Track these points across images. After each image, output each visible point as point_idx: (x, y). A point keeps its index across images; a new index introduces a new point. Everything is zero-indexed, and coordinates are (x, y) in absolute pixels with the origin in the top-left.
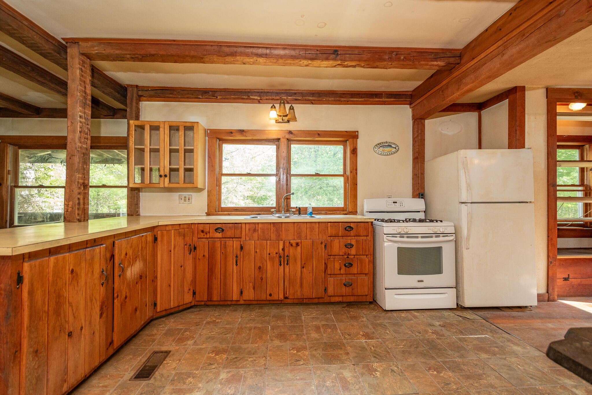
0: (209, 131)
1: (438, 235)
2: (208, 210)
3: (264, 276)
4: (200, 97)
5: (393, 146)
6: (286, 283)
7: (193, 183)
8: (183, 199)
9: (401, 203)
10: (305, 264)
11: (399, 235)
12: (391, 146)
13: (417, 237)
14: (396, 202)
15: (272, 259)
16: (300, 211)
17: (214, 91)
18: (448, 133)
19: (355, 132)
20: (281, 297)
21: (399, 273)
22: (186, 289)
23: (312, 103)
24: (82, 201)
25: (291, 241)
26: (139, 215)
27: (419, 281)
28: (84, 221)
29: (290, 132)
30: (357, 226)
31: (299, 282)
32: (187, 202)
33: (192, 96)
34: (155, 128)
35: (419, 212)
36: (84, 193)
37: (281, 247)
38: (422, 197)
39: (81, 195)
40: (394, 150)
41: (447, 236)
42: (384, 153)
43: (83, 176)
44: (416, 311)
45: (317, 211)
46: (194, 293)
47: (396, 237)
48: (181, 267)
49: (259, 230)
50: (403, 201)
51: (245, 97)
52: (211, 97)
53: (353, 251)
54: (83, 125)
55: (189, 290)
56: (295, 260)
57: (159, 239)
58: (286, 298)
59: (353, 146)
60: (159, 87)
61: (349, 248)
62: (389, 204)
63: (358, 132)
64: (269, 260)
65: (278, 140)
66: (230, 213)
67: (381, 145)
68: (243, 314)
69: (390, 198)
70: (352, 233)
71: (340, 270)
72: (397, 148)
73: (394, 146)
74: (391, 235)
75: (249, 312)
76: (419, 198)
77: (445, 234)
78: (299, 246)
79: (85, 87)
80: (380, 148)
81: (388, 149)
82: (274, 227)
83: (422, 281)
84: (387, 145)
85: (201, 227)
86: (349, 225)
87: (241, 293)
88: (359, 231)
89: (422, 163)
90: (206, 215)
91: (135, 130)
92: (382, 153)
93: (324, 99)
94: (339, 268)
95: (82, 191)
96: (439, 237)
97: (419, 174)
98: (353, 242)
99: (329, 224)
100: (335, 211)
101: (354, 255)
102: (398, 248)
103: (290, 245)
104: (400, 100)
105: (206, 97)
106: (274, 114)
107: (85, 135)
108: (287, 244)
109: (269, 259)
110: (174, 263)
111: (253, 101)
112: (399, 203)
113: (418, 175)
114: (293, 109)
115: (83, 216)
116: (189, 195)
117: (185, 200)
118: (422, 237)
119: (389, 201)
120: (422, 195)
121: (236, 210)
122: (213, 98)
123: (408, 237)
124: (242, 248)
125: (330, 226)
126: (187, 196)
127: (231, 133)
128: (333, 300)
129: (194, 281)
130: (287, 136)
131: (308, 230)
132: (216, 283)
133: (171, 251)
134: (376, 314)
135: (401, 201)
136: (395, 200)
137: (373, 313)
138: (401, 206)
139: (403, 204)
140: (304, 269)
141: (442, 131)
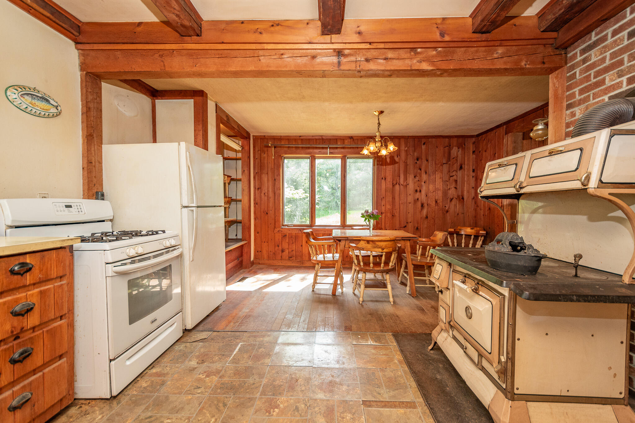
5: (52, 102)
9: (79, 207)
11: (129, 261)
12: (47, 101)
13: (149, 258)
14: (70, 206)
18: (125, 113)
21: (131, 321)
27: (153, 322)
30: (42, 258)
35: (104, 221)
38: (102, 198)
40: (54, 110)
41: (175, 249)
42: (34, 110)
44: (150, 368)
47: (125, 264)
50: (81, 204)
53: (33, 320)
61: (23, 315)
62: (59, 209)
67: (26, 91)
69: (45, 197)
70: (29, 278)
72: (59, 108)
73: (54, 103)
74: (119, 263)
76: (97, 198)
80: (26, 97)
81: (42, 105)
83: (155, 320)
84: (40, 96)
86: (21, 259)
88: (47, 269)
89: (99, 146)
92: (30, 109)
96: (169, 252)
97: (95, 162)
101: (35, 327)
102: (129, 282)
112: (76, 207)
113: (93, 162)
118: (154, 257)
119: (57, 204)
120: (103, 195)
123: (140, 261)
134: (103, 417)
135: (78, 204)
136: (68, 201)
137: (96, 419)
138: (80, 212)
139: (82, 210)
141: (118, 107)
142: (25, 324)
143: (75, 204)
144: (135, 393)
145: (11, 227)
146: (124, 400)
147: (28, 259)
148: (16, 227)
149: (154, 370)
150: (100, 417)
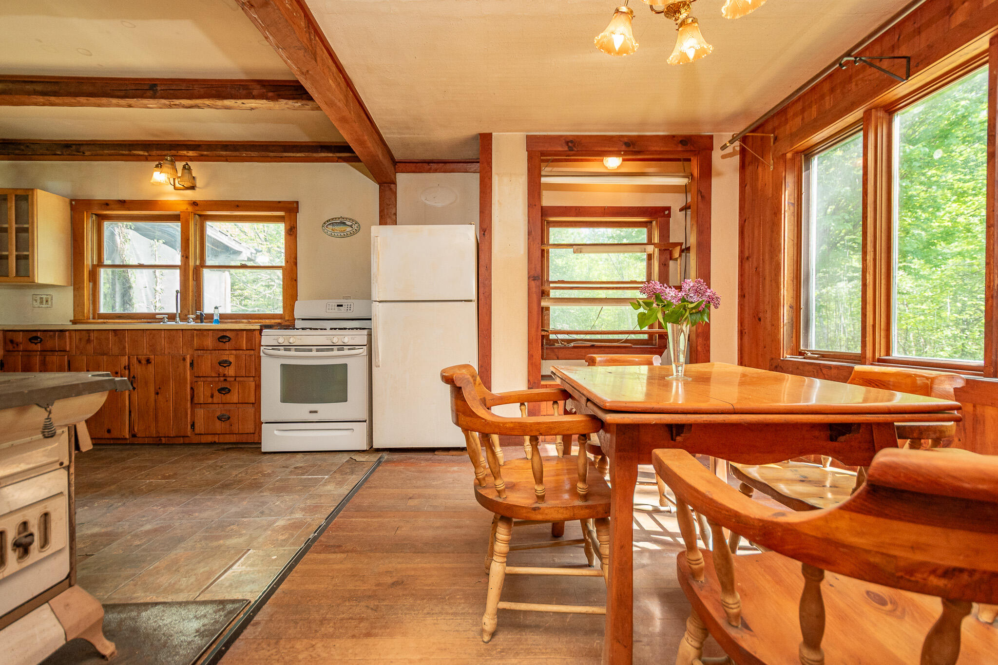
0: (73, 203)
1: (341, 347)
2: (74, 317)
4: (59, 153)
5: (348, 223)
6: (132, 415)
7: (29, 276)
8: (38, 300)
9: (349, 306)
10: (160, 388)
11: (283, 347)
12: (344, 224)
13: (311, 350)
14: (342, 306)
16: (202, 318)
17: (79, 145)
18: (436, 205)
19: (293, 202)
20: (126, 434)
21: (283, 400)
23: (227, 161)
25: (140, 357)
27: (311, 412)
29: (195, 204)
30: (237, 334)
31: (152, 413)
32: (45, 306)
33: (48, 152)
37: (123, 364)
40: (349, 229)
41: (354, 349)
42: (336, 234)
47: (279, 349)
49: (95, 339)
50: (352, 304)
51: (124, 152)
52: (75, 153)
53: (231, 371)
56: (146, 383)
58: (133, 436)
59: (290, 224)
61: (225, 367)
62: (330, 308)
63: (297, 202)
67: (332, 222)
70: (229, 345)
71: (212, 396)
73: (350, 224)
74: (270, 348)
77: (352, 347)
78: (150, 363)
80: (329, 226)
83: (316, 412)
84: (339, 221)
85: (9, 336)
86: (224, 333)
88: (240, 343)
90: (71, 323)
92: (333, 234)
93: (244, 155)
94: (210, 395)
96: (343, 349)
98: (232, 359)
99: (195, 332)
101: (234, 377)
102: (284, 367)
103: (138, 362)
105: (68, 153)
108: (133, 361)
111: (138, 158)
112: (347, 306)
114: (189, 169)
116: (47, 295)
117: (41, 303)
118: (318, 350)
119: (331, 304)
121: (119, 316)
122: (78, 153)
123: (296, 350)
124: (69, 365)
125: (196, 335)
126: (44, 297)
127: (107, 204)
128: (204, 439)
130: (191, 210)
131: (165, 340)
135: (349, 304)
136: (340, 302)
138: (349, 310)
139: (352, 309)
140: (159, 395)
141: (426, 202)
142: (226, 373)
143: (346, 304)
147: (228, 334)
148: (303, 319)
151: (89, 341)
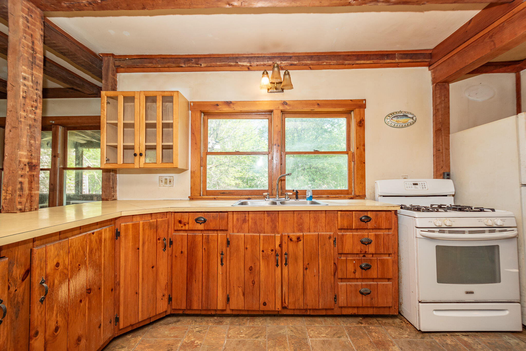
0: (192, 104)
1: (492, 229)
2: (191, 194)
3: (256, 279)
4: (183, 66)
5: (410, 116)
6: (284, 289)
7: (173, 163)
8: (164, 181)
9: (423, 185)
10: (308, 264)
11: (438, 230)
12: (406, 116)
13: (463, 232)
14: (416, 184)
15: (266, 258)
16: (297, 195)
17: (198, 58)
18: (477, 99)
19: (363, 100)
20: (279, 307)
21: (439, 281)
22: (159, 295)
23: (311, 69)
24: (26, 186)
25: (291, 234)
26: (115, 200)
27: (467, 293)
28: (30, 210)
29: (285, 103)
30: (377, 215)
31: (300, 287)
32: (168, 185)
33: (174, 65)
34: (129, 99)
35: (446, 196)
36: (30, 175)
37: (278, 243)
38: (448, 177)
39: (24, 178)
40: (411, 121)
41: (506, 231)
42: (399, 125)
43: (29, 154)
45: (318, 194)
46: (170, 299)
47: (434, 232)
48: (153, 267)
49: (250, 220)
50: (425, 183)
51: (232, 64)
52: (194, 65)
53: (371, 249)
54: (28, 90)
55: (164, 296)
56: (296, 259)
57: (122, 234)
58: (284, 308)
59: (360, 117)
60: (137, 55)
61: (366, 245)
62: (408, 186)
63: (365, 100)
64: (263, 259)
65: (271, 111)
66: (215, 197)
67: (394, 115)
68: (230, 329)
69: (405, 178)
70: (369, 225)
71: (354, 273)
72: (414, 118)
73: (411, 116)
74: (427, 230)
75: (238, 327)
76: (444, 178)
77: (503, 229)
78: (301, 240)
79: (33, 43)
80: (394, 119)
81: (403, 120)
82: (268, 216)
83: (472, 293)
84: (402, 114)
85: (178, 217)
86: (365, 214)
87: (228, 299)
88: (379, 223)
89: (447, 136)
90: (189, 199)
91: (108, 103)
92: (396, 125)
93: (325, 63)
94: (353, 270)
95: (26, 173)
96: (494, 231)
97: (442, 149)
98: (372, 238)
99: (339, 212)
100: (338, 194)
101: (373, 254)
102: (437, 247)
103: (289, 240)
104: (417, 60)
105: (189, 65)
106: (266, 81)
107: (32, 103)
108: (285, 239)
109: (263, 257)
110: (143, 264)
111: (242, 68)
112: (421, 185)
113: (441, 149)
114: (288, 74)
115: (28, 205)
116: (170, 177)
117: (166, 183)
119: (408, 183)
120: (448, 175)
121: (223, 193)
122: (197, 66)
123: (450, 232)
124: (228, 243)
125: (341, 215)
126: (168, 178)
127: (217, 105)
128: (345, 312)
129: (170, 285)
130: (281, 108)
131: (311, 220)
132: (197, 287)
133: (138, 249)
134: (408, 337)
135: (423, 183)
136: (415, 181)
137: (403, 335)
138: (424, 188)
139: (426, 187)
140: (308, 270)
141: (470, 98)
142: (367, 250)
143: (421, 183)
144: (437, 341)
145: (381, 196)
146: (428, 339)
147: (369, 214)
148: (383, 196)
149: (466, 339)
150: (406, 336)
151: (244, 221)
